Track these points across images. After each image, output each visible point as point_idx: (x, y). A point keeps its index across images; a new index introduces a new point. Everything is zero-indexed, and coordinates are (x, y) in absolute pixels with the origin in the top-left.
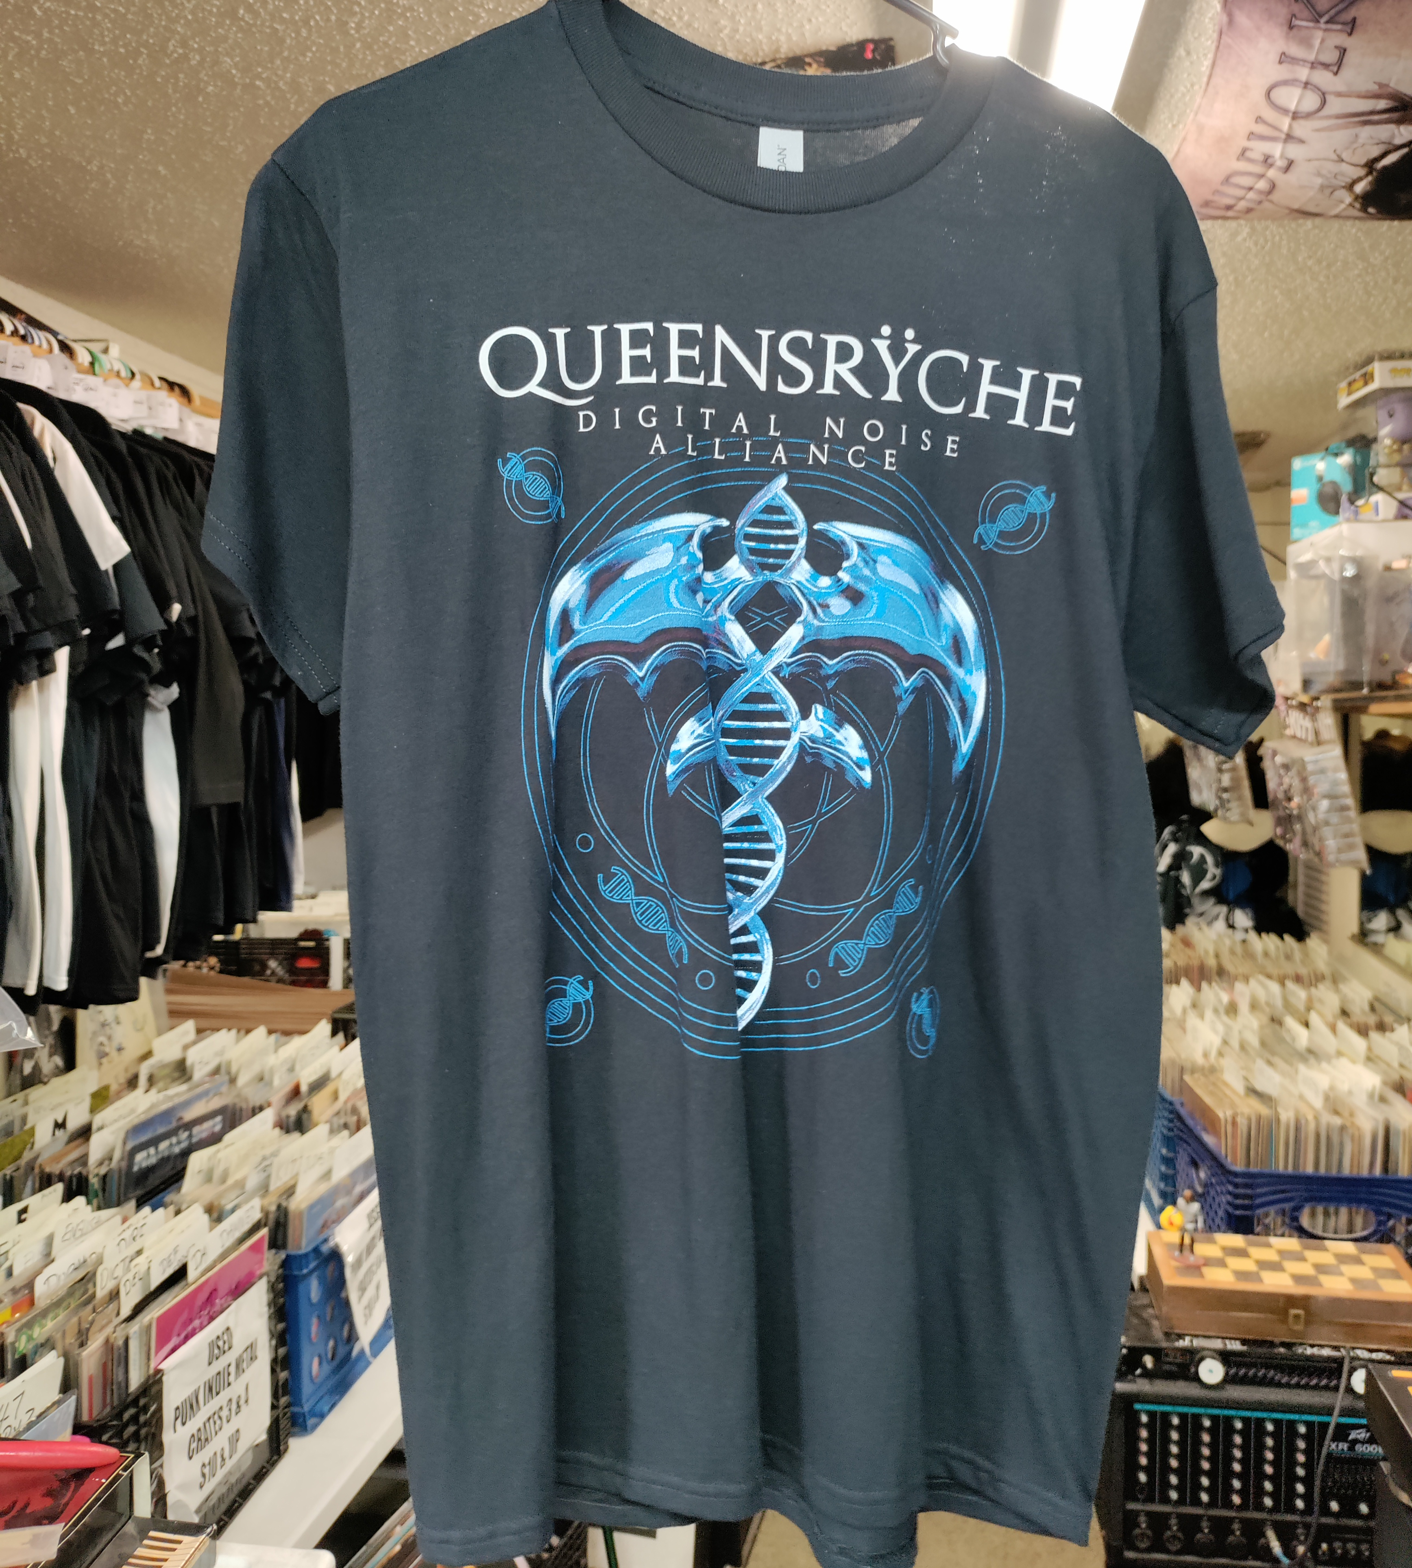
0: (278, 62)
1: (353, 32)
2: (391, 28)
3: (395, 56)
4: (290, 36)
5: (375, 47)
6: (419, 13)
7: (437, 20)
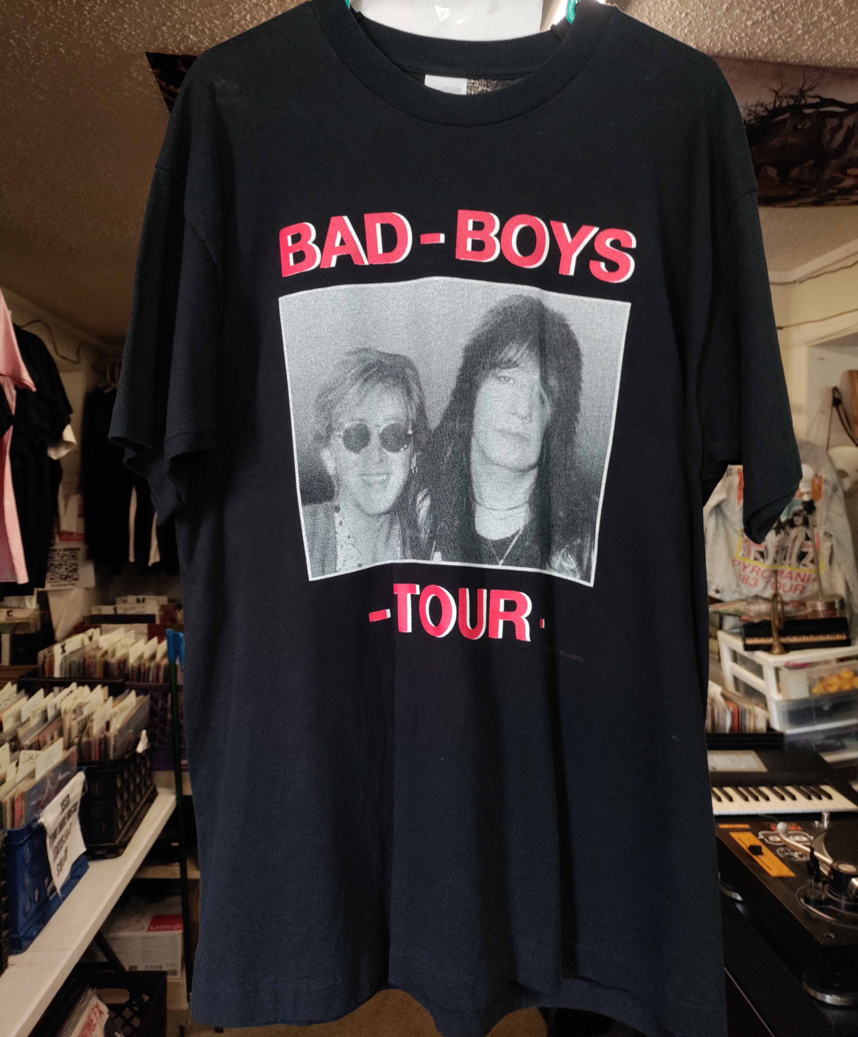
0: (29, 28)
1: (86, 13)
2: (113, 14)
3: (111, 34)
4: (41, 10)
5: (100, 25)
6: (135, 5)
7: (146, 12)
